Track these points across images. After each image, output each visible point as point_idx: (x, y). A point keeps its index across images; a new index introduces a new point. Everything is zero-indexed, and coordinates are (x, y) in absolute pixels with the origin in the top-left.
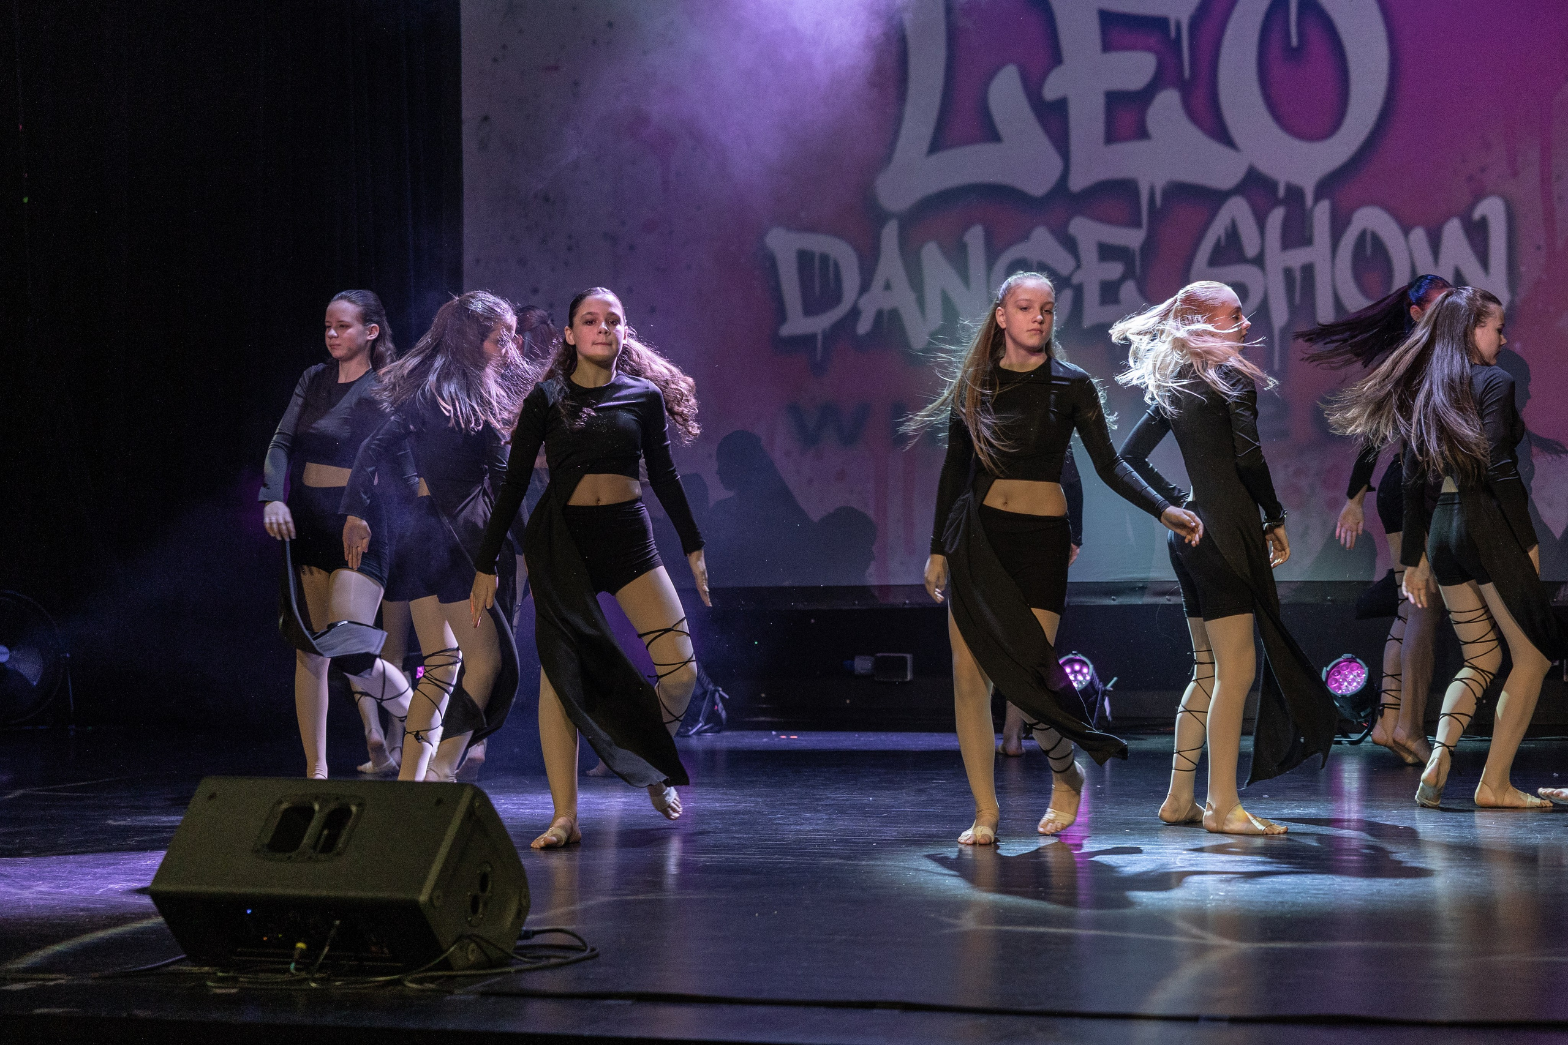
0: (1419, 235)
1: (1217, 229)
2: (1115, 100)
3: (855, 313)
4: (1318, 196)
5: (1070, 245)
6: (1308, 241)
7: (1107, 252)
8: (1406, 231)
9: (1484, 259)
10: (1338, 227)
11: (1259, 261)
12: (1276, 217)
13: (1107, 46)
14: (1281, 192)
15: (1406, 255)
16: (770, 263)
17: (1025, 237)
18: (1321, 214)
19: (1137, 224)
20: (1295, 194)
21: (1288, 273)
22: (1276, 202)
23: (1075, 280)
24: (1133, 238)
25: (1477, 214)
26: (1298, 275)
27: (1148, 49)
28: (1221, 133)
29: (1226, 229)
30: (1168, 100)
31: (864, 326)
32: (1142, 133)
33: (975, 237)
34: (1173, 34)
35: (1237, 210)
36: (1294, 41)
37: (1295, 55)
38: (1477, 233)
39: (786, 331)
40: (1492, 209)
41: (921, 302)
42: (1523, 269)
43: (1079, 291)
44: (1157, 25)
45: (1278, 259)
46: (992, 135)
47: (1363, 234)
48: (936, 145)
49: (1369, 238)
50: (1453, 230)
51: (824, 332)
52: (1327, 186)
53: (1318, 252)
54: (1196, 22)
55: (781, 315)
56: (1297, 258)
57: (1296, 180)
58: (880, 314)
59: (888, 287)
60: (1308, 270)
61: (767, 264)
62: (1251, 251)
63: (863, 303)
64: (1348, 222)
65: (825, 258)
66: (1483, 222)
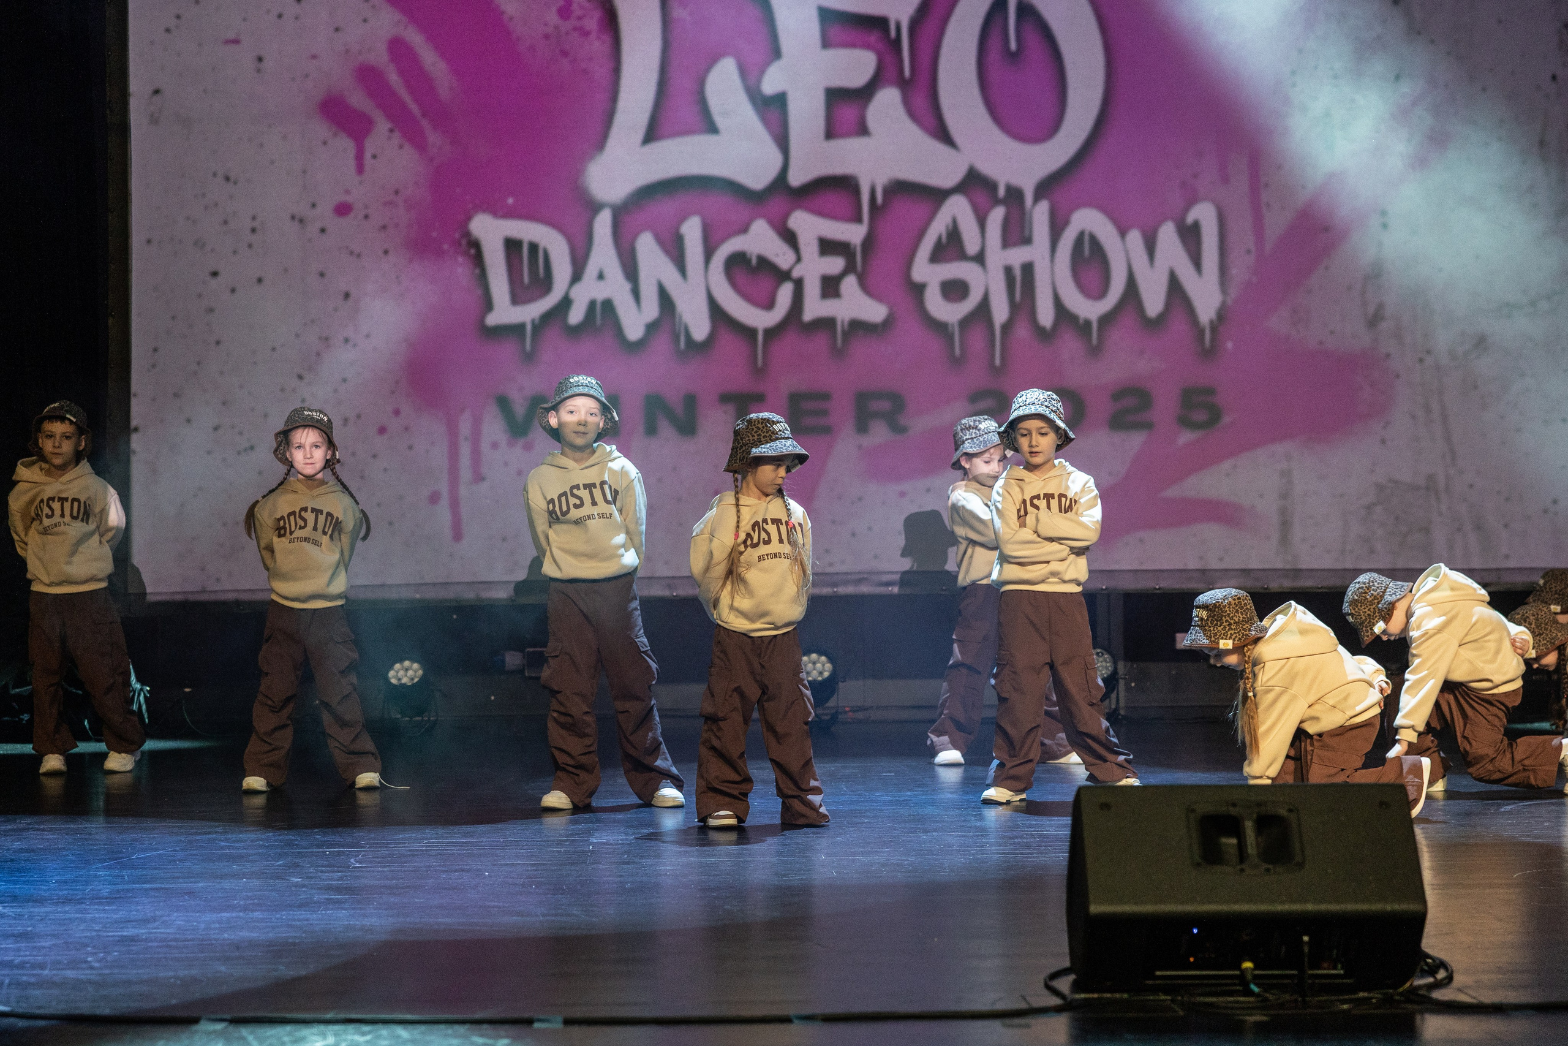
0: (1135, 238)
1: (938, 228)
2: (836, 97)
3: (566, 303)
4: (1037, 198)
5: (790, 238)
6: (1027, 240)
7: (827, 247)
8: (1123, 233)
9: (1197, 261)
10: (1057, 229)
11: (980, 259)
12: (997, 215)
13: (826, 43)
14: (1001, 192)
15: (1123, 255)
16: (475, 251)
17: (744, 229)
18: (1040, 215)
19: (858, 219)
20: (1015, 195)
21: (1008, 270)
22: (997, 202)
23: (796, 274)
24: (854, 233)
25: (1190, 219)
26: (1018, 273)
27: (867, 46)
28: (943, 134)
29: (947, 227)
30: (888, 99)
31: (576, 316)
32: (862, 130)
33: (692, 230)
34: (893, 33)
35: (958, 208)
36: (1013, 46)
37: (1013, 57)
38: (1190, 235)
39: (492, 320)
40: (1204, 214)
41: (636, 293)
42: (1234, 271)
43: (799, 284)
44: (878, 23)
45: (998, 257)
46: (711, 128)
47: (1081, 236)
48: (652, 134)
49: (1086, 238)
50: (1168, 234)
51: (533, 321)
52: (1046, 187)
53: (1037, 252)
54: (916, 23)
55: (488, 305)
56: (1017, 256)
57: (1017, 181)
58: (592, 304)
59: (601, 276)
60: (1028, 269)
61: (473, 251)
62: (972, 248)
63: (574, 293)
64: (1066, 223)
65: (534, 247)
66: (1196, 226)
